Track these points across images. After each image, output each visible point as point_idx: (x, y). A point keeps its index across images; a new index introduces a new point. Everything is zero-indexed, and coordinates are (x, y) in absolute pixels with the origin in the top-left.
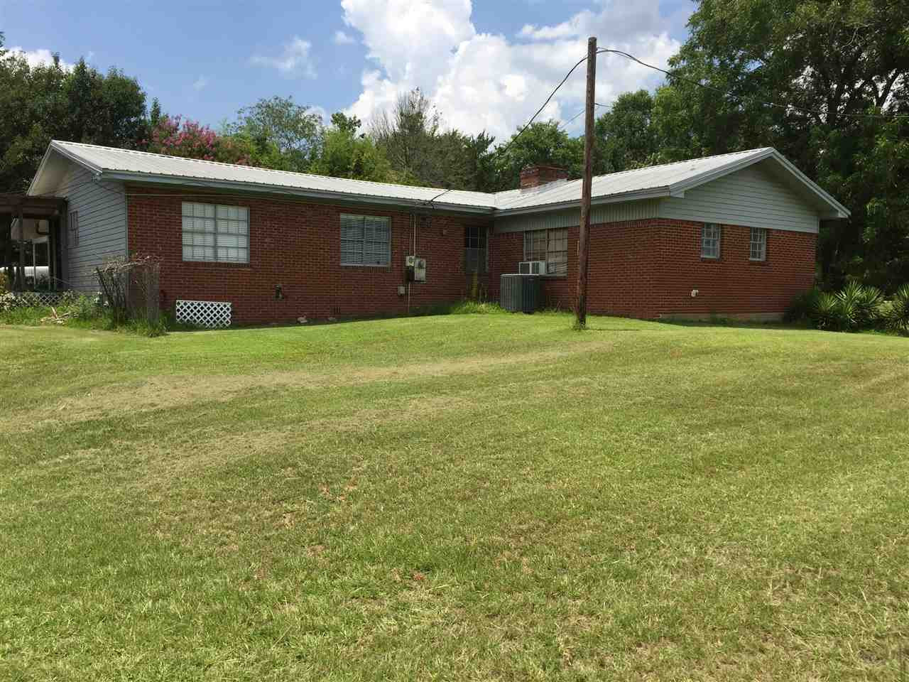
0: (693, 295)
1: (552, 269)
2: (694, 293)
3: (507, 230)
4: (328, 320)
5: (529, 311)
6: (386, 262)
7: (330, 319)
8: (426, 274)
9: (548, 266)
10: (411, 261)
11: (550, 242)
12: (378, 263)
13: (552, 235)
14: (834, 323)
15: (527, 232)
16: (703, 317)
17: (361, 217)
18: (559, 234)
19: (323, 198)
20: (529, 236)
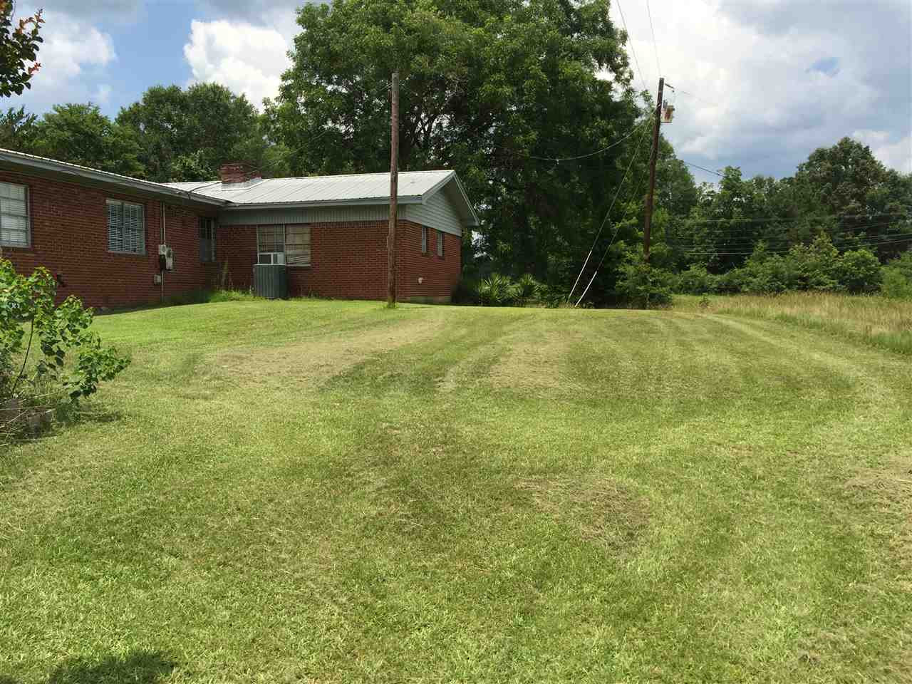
0: (420, 282)
1: (291, 259)
2: (420, 280)
3: (235, 223)
4: (101, 310)
5: (285, 298)
6: (142, 250)
7: (103, 308)
8: (173, 263)
9: (286, 257)
10: (163, 250)
11: (288, 236)
12: (135, 251)
13: (290, 229)
14: (487, 301)
15: (259, 226)
16: (422, 298)
17: (119, 203)
18: (299, 229)
19: (90, 179)
20: (261, 229)
